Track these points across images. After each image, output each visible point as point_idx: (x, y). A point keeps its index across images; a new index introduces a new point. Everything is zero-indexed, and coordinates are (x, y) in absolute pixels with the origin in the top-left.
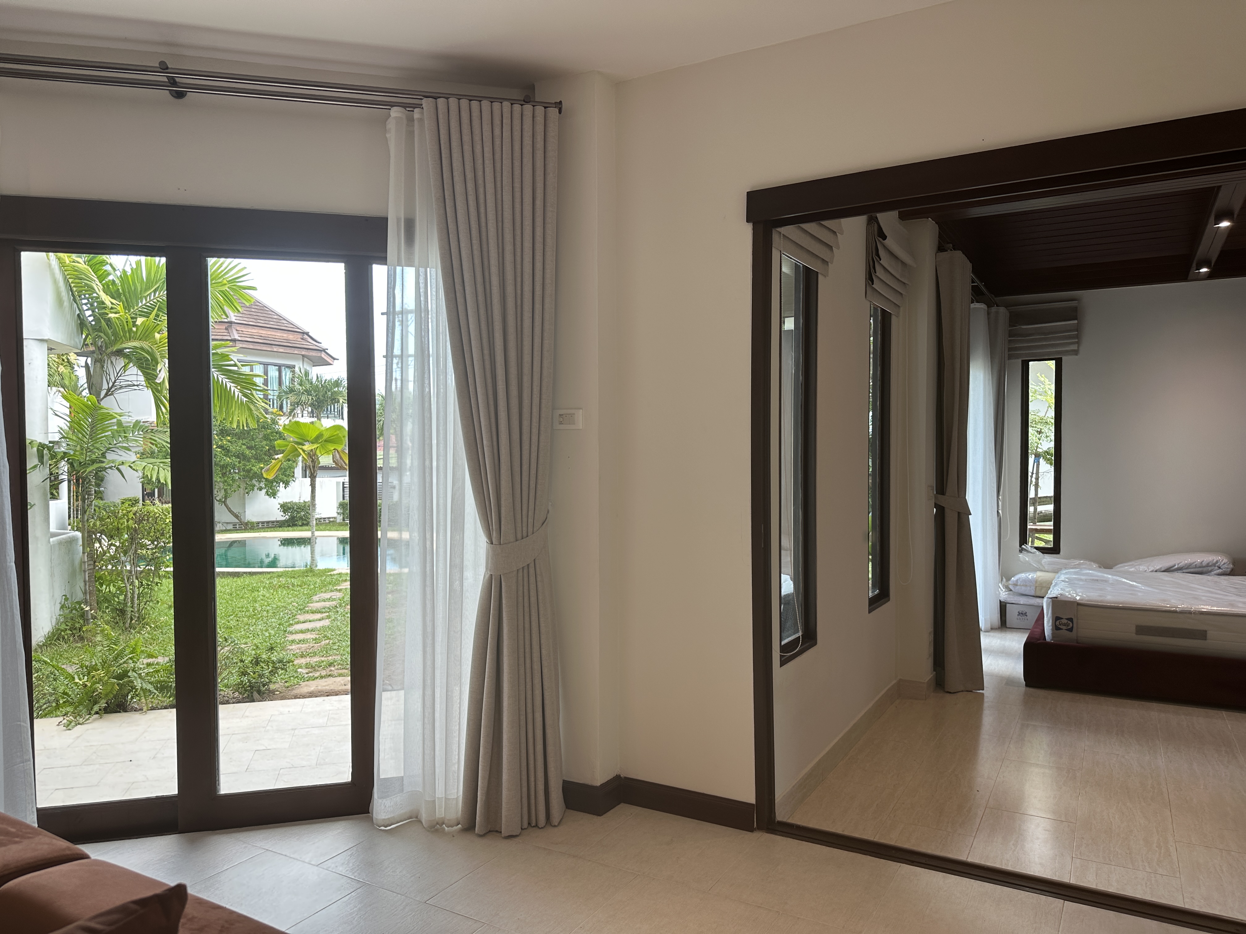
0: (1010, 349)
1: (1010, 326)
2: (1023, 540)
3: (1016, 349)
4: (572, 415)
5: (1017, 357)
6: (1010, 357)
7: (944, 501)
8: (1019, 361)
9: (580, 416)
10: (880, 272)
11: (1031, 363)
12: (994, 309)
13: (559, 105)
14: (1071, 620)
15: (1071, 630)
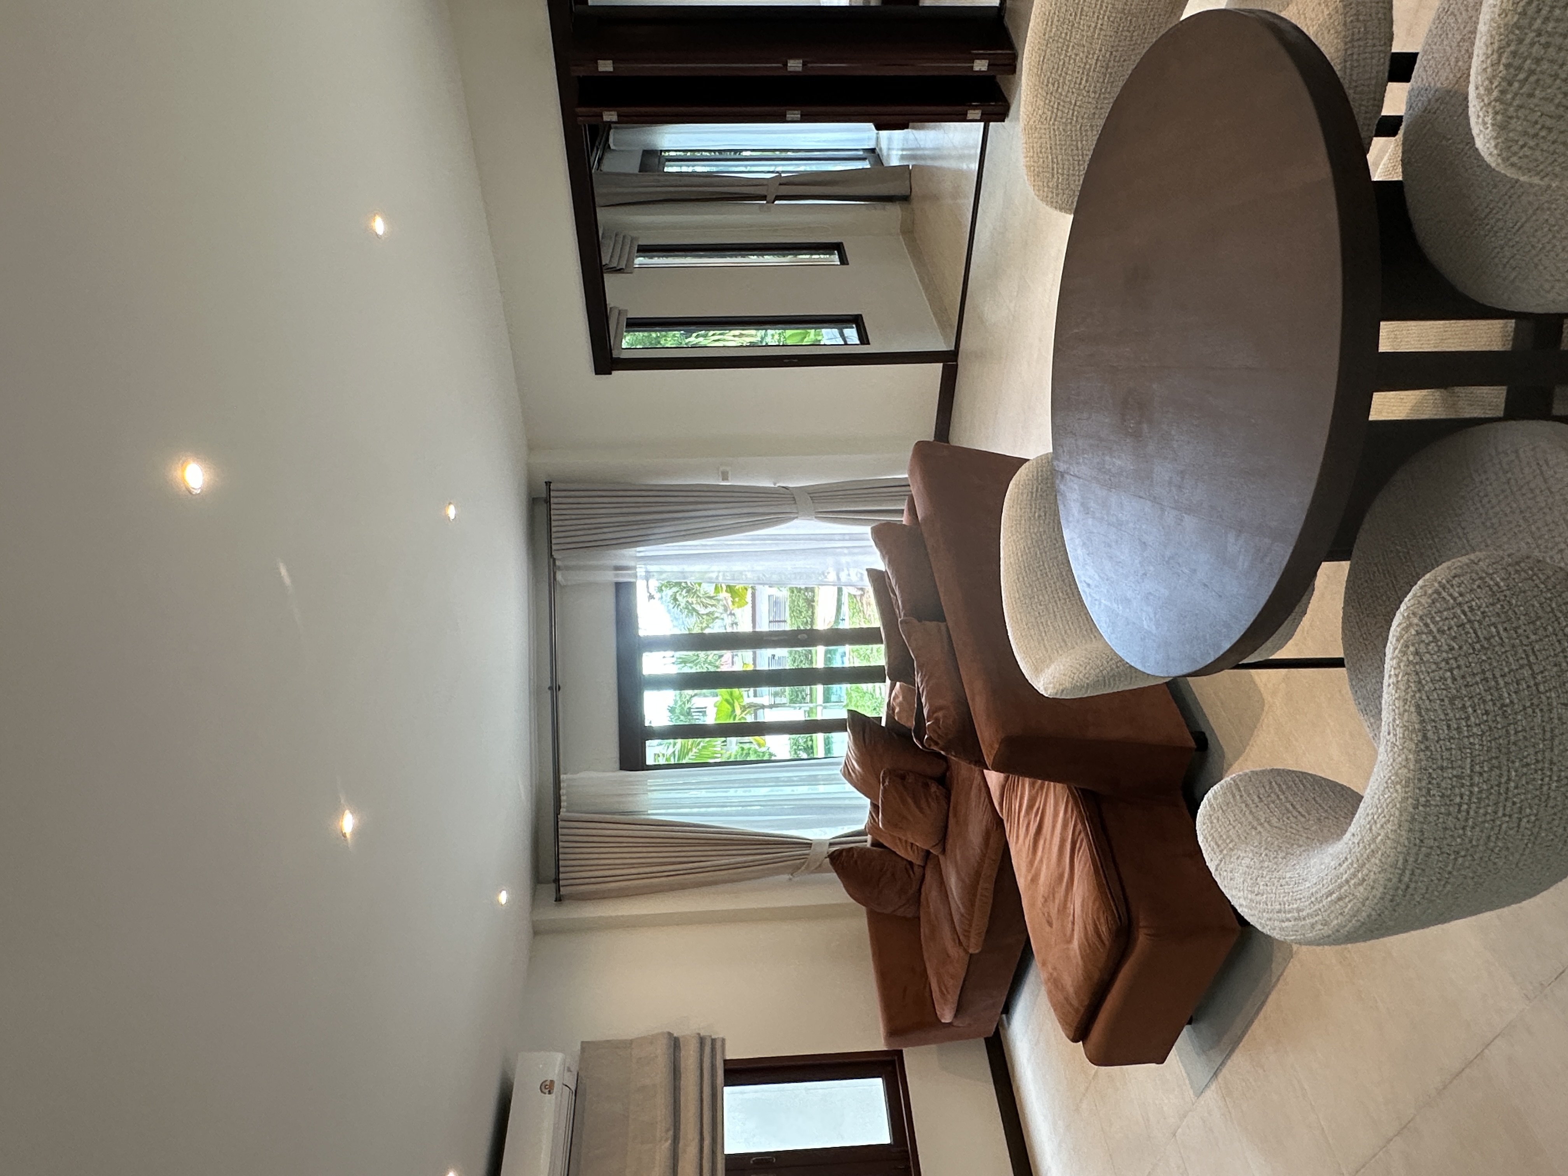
7: (771, 197)
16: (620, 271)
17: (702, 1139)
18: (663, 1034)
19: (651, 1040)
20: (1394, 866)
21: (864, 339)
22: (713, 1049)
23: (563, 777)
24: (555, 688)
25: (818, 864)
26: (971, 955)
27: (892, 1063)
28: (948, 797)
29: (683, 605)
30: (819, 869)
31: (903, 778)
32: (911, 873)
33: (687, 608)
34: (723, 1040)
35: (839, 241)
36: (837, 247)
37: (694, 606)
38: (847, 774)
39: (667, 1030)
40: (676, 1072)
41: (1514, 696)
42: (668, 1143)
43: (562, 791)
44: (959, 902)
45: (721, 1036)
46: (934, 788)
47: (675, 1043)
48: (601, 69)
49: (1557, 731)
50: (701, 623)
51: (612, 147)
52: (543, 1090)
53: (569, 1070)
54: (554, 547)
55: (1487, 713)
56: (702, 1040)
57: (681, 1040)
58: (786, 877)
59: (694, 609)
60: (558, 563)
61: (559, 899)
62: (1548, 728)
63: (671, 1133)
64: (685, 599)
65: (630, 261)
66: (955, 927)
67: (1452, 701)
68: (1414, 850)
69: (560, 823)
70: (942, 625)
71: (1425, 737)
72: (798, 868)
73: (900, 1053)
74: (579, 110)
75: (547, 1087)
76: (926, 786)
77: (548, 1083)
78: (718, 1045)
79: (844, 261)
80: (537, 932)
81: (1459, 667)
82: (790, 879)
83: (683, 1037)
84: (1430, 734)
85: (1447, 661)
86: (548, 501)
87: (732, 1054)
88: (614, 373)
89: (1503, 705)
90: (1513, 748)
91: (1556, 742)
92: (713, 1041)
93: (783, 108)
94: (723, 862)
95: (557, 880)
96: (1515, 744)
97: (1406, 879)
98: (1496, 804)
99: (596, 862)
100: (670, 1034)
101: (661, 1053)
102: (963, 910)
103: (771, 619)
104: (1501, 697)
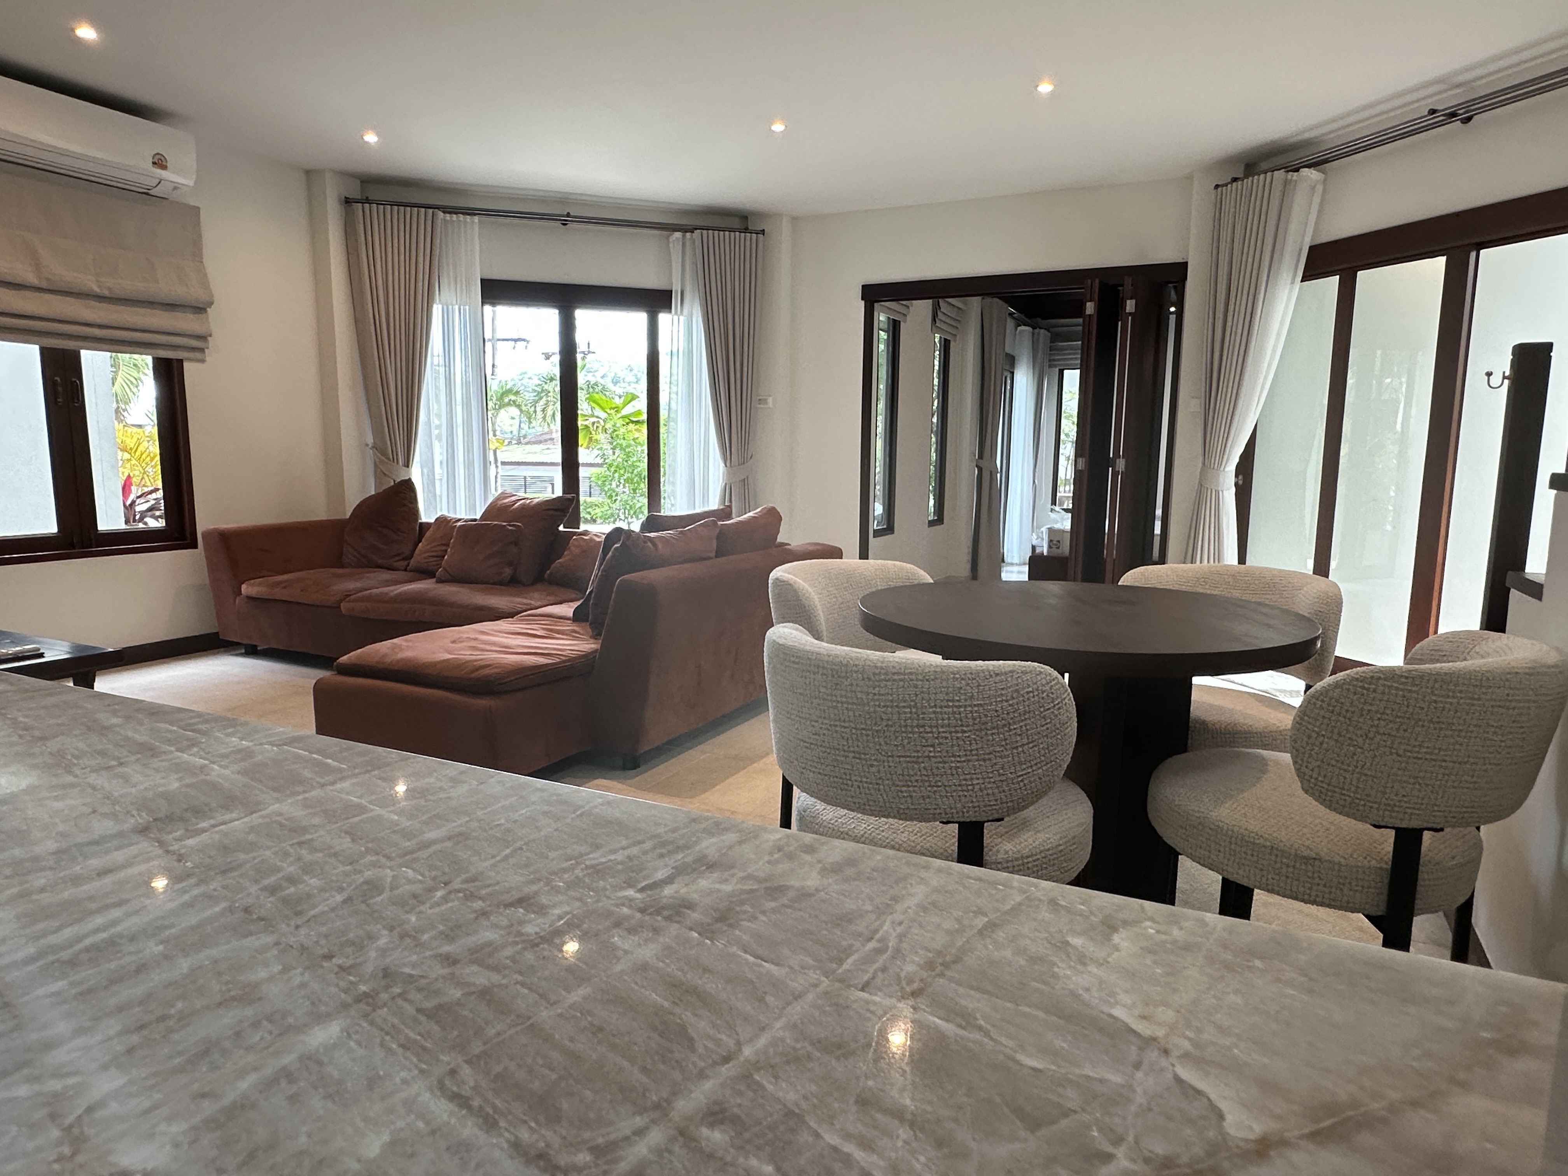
0: (1050, 361)
1: (1052, 342)
2: (1054, 503)
3: (1054, 360)
4: (766, 400)
5: (1055, 366)
6: (1050, 366)
7: (982, 463)
8: (1057, 369)
9: (770, 400)
10: (940, 316)
11: (1066, 372)
12: (1037, 331)
13: (763, 232)
14: (1059, 541)
15: (1058, 548)
16: (934, 320)
17: (100, 326)
18: (212, 296)
19: (204, 282)
20: (905, 668)
21: (877, 534)
22: (193, 349)
23: (476, 219)
24: (565, 220)
25: (387, 473)
26: (339, 607)
27: (182, 537)
28: (501, 583)
29: (546, 387)
30: (380, 474)
31: (516, 543)
32: (397, 558)
33: (543, 391)
34: (203, 361)
35: (945, 521)
36: (939, 519)
37: (544, 398)
38: (504, 496)
39: (215, 299)
40: (171, 306)
41: (1014, 732)
42: (96, 289)
43: (461, 217)
44: (396, 592)
45: (207, 359)
46: (508, 571)
47: (200, 309)
48: (1128, 302)
49: (988, 762)
50: (526, 405)
51: (1019, 328)
52: (159, 157)
53: (175, 188)
54: (705, 232)
55: (1008, 713)
56: (203, 338)
57: (204, 315)
58: (370, 440)
59: (541, 398)
60: (688, 235)
61: (348, 201)
62: (991, 756)
63: (106, 293)
64: (551, 390)
65: (940, 330)
66: (361, 591)
67: (1017, 691)
68: (920, 677)
69: (430, 211)
70: (713, 554)
71: (997, 675)
72: (384, 453)
73: (194, 546)
74: (1097, 281)
75: (160, 163)
76: (510, 564)
77: (164, 163)
78: (198, 355)
79: (931, 523)
80: (311, 175)
81: (1034, 697)
82: (367, 445)
83: (207, 318)
84: (998, 678)
85: (1037, 690)
86: (746, 230)
87: (189, 368)
88: (863, 302)
89: (1010, 724)
90: (984, 733)
91: (981, 763)
92: (202, 350)
93: (1087, 455)
94: (390, 375)
95: (367, 201)
96: (986, 734)
97: (896, 677)
98: (949, 726)
99: (389, 245)
100: (211, 304)
101: (192, 292)
102: (392, 594)
103: (528, 479)
104: (1015, 723)
